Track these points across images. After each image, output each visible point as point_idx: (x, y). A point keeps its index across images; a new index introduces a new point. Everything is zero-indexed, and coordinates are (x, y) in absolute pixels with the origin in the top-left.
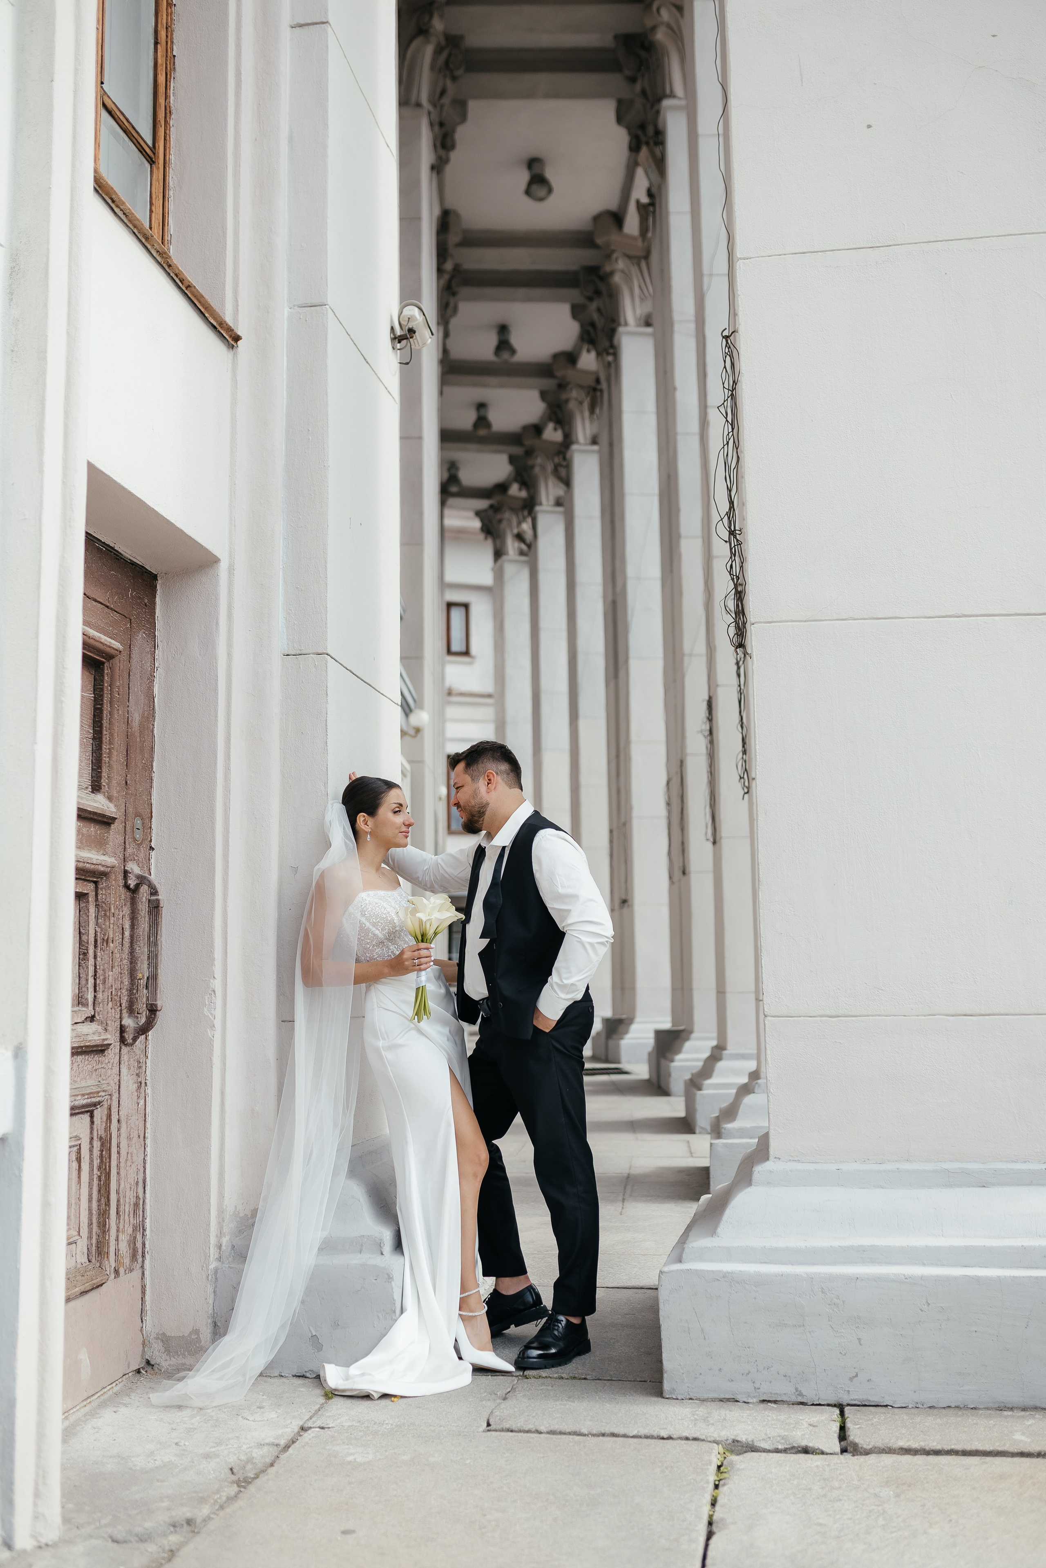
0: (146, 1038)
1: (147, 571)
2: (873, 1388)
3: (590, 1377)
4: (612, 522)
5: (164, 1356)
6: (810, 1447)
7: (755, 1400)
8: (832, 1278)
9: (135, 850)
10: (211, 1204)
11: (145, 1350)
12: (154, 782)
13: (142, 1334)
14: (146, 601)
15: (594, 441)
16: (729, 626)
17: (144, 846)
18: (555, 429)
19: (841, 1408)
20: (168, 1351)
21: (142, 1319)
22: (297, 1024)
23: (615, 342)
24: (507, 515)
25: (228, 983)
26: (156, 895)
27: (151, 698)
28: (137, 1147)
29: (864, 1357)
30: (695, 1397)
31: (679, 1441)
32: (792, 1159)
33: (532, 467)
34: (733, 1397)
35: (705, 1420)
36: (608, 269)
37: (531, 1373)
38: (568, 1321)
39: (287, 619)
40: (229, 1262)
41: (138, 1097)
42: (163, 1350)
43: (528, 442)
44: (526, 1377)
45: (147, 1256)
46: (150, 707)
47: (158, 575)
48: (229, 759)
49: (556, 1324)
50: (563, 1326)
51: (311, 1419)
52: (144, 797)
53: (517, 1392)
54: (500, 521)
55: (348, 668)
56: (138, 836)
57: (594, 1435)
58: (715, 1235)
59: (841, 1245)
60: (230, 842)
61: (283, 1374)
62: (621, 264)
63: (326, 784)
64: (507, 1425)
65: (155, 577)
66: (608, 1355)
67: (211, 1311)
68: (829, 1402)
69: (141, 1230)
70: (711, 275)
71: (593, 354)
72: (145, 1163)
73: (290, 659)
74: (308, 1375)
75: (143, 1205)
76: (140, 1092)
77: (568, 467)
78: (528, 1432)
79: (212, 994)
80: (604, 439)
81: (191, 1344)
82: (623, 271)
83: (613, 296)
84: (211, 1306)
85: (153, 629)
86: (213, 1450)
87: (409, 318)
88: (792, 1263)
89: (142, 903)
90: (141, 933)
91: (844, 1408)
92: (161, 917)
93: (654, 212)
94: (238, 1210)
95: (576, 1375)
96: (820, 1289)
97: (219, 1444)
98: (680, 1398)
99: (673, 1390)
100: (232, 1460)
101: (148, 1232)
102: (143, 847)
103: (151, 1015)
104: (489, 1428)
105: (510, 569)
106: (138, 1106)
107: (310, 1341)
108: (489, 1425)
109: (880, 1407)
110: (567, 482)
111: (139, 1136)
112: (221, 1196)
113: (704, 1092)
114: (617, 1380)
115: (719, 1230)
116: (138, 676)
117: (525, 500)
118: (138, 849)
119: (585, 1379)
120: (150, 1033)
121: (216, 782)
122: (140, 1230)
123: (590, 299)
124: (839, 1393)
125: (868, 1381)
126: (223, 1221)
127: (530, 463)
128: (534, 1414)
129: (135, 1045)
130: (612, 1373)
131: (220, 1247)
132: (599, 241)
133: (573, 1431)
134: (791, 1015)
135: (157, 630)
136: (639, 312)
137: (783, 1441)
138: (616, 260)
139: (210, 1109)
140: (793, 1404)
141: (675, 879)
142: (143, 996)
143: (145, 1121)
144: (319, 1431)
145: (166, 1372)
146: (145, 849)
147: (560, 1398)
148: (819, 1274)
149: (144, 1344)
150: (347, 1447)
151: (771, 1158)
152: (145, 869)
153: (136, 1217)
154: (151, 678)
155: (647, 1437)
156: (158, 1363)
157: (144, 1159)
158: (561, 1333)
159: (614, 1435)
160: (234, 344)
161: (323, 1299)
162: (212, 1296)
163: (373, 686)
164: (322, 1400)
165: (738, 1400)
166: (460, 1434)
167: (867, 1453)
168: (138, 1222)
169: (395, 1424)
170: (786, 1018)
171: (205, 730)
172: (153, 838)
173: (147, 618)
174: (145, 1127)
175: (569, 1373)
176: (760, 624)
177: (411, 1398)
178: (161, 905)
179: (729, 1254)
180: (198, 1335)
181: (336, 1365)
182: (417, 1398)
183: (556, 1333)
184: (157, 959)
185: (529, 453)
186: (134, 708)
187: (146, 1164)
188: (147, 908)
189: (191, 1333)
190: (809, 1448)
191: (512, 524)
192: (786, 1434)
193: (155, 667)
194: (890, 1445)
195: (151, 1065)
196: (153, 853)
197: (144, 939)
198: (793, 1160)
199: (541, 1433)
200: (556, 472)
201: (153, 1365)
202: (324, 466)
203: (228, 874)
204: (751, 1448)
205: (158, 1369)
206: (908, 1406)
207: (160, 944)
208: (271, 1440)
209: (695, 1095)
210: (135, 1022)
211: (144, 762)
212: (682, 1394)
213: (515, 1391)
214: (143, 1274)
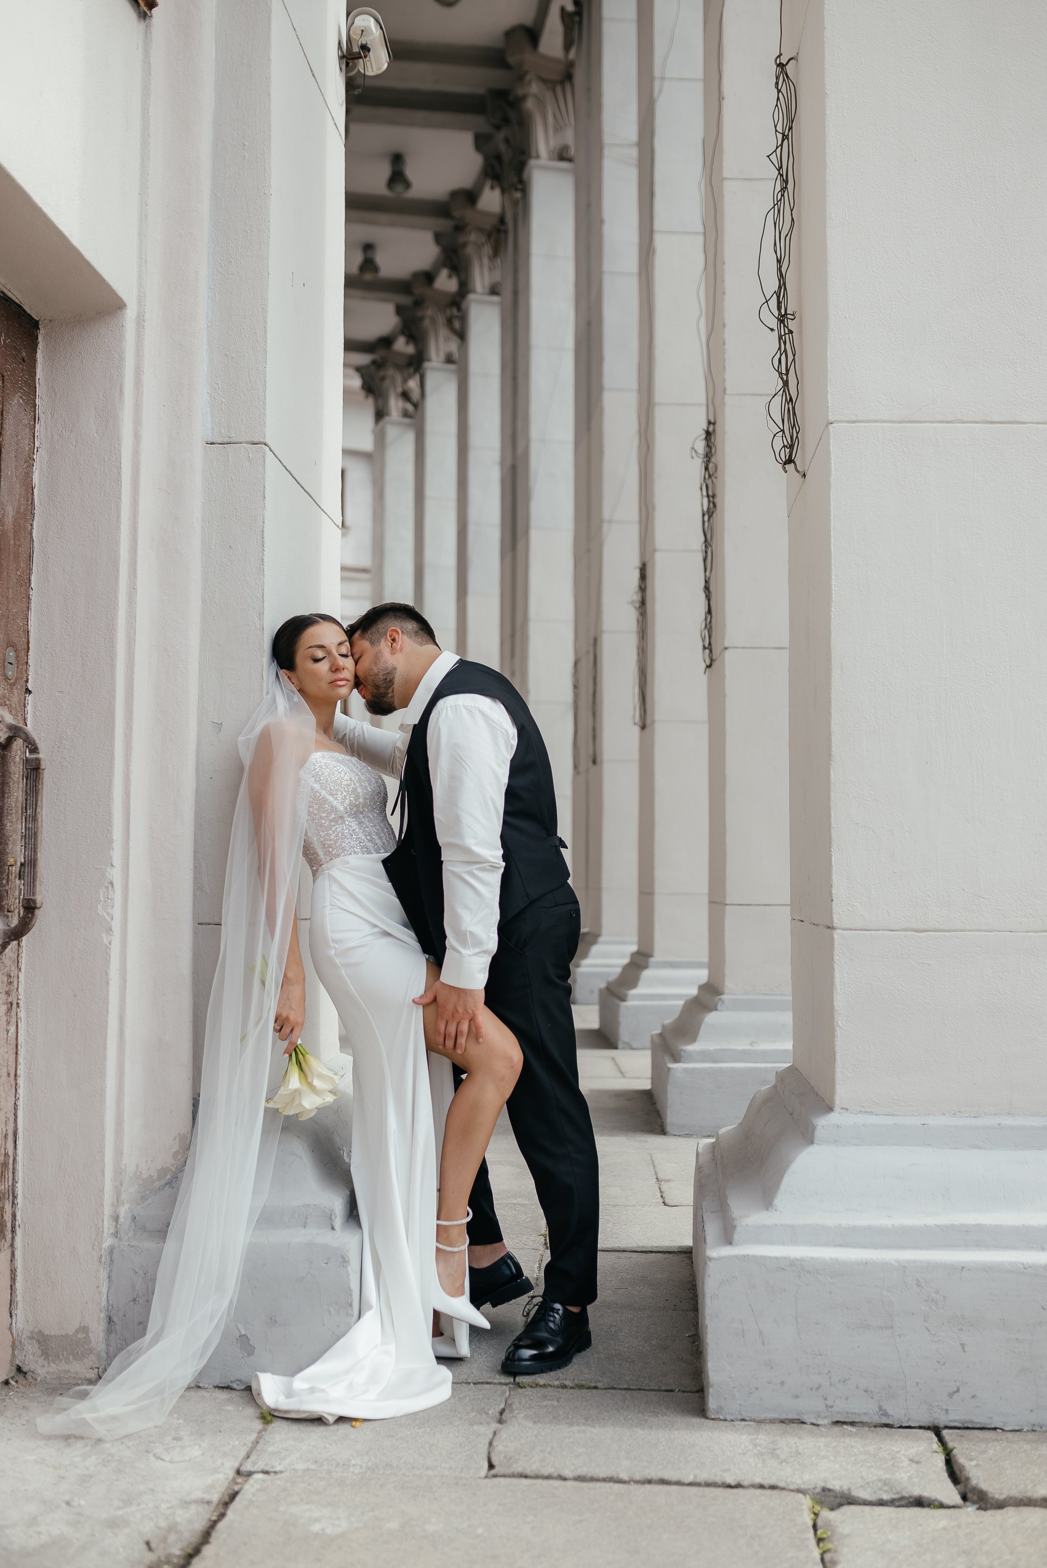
0: (19, 944)
1: (26, 315)
2: (978, 1407)
3: (601, 1384)
4: (515, 379)
5: (40, 1361)
6: (925, 1498)
7: (826, 1422)
8: (931, 1267)
9: (6, 692)
10: (106, 1163)
11: (14, 1354)
12: (32, 602)
13: (11, 1333)
14: (24, 354)
15: (494, 291)
16: (775, 435)
17: (19, 687)
18: (450, 276)
19: (937, 1431)
20: (46, 1354)
21: (11, 1313)
22: (226, 931)
23: (525, 176)
24: (390, 372)
25: (130, 873)
26: (36, 752)
27: (30, 489)
28: (6, 1089)
29: (968, 1367)
30: (748, 1417)
31: (752, 1491)
32: (862, 1110)
33: (422, 319)
34: (798, 1417)
35: (773, 1453)
36: (520, 92)
37: (524, 1380)
38: (565, 1310)
39: (212, 395)
40: (129, 1238)
41: (8, 1023)
42: (39, 1352)
43: (418, 291)
44: (519, 1386)
45: (19, 1231)
46: (28, 500)
47: (40, 323)
48: (135, 576)
49: (551, 1314)
50: (561, 1315)
51: (248, 1457)
52: (19, 621)
53: (516, 1412)
54: (383, 379)
55: (288, 468)
56: (10, 673)
57: (637, 1482)
58: (772, 1208)
59: (938, 1223)
60: (135, 686)
61: (201, 1385)
62: (535, 88)
63: (261, 615)
64: (519, 1469)
65: (35, 324)
66: (615, 1350)
67: (104, 1303)
68: (922, 1424)
69: (11, 1197)
70: (663, 79)
71: (497, 193)
72: (16, 1109)
73: (215, 449)
74: (234, 1386)
75: (13, 1164)
76: (10, 1016)
77: (463, 318)
78: (549, 1477)
79: (110, 887)
80: (507, 289)
81: (77, 1345)
82: (536, 97)
83: (524, 125)
84: (105, 1296)
85: (33, 395)
86: (120, 1512)
87: (362, 31)
88: (875, 1247)
89: (15, 763)
90: (13, 804)
91: (940, 1432)
92: (42, 783)
93: (580, 23)
94: (140, 1170)
95: (583, 1382)
96: (915, 1282)
97: (127, 1502)
98: (729, 1418)
99: (720, 1409)
100: (148, 1529)
101: (20, 1200)
102: (16, 688)
103: (28, 913)
104: (493, 1472)
105: (391, 432)
106: (8, 1034)
107: (237, 1342)
108: (491, 1466)
109: (987, 1430)
110: (462, 335)
111: (9, 1074)
112: (119, 1152)
113: (629, 1003)
114: (636, 1390)
115: (777, 1202)
116: (12, 455)
117: (411, 357)
118: (10, 691)
119: (595, 1388)
120: (24, 938)
121: (118, 605)
122: (9, 1198)
123: (498, 128)
124: (935, 1412)
125: (973, 1397)
126: (121, 1185)
127: (419, 314)
128: (549, 1449)
129: (4, 953)
130: (627, 1378)
131: (116, 1219)
132: (511, 60)
133: (609, 1477)
134: (867, 928)
135: (37, 397)
136: (552, 143)
137: (886, 1488)
138: (530, 82)
139: (105, 1039)
140: (875, 1426)
141: (582, 767)
142: (16, 888)
143: (17, 1053)
144: (264, 1481)
145: (44, 1381)
146: (19, 691)
147: (575, 1420)
148: (914, 1261)
149: (13, 1346)
150: (307, 1507)
151: (837, 1108)
152: (19, 718)
153: (5, 1180)
154: (30, 461)
155: (708, 1485)
156: (32, 1370)
157: (15, 1103)
158: (558, 1326)
159: (663, 1482)
160: (147, 11)
161: (256, 1288)
162: (106, 1283)
163: (314, 498)
164: (258, 1425)
165: (804, 1421)
166: (457, 1484)
167: (1000, 1505)
168: (6, 1187)
169: (364, 1465)
170: (860, 932)
171: (103, 534)
172: (30, 677)
173: (25, 378)
174: (16, 1062)
175: (574, 1380)
176: (840, 424)
177: (377, 1422)
178: (43, 767)
179: (794, 1235)
180: (87, 1334)
181: (273, 1373)
182: (385, 1421)
183: (552, 1325)
184: (36, 839)
185: (419, 303)
186: (6, 498)
187: (18, 1111)
188: (21, 770)
189: (77, 1332)
190: (923, 1498)
191: (394, 381)
192: (888, 1476)
193: (34, 447)
194: (1029, 1494)
195: (25, 980)
196: (30, 698)
197: (17, 812)
198: (865, 1112)
199: (565, 1479)
200: (449, 322)
201: (26, 1373)
202: (265, 194)
203: (131, 728)
204: (847, 1498)
205: (32, 1377)
206: (1023, 1429)
207: (40, 820)
208: (198, 1494)
209: (618, 1006)
210: (4, 923)
211: (19, 574)
212: (732, 1414)
213: (512, 1411)
214: (13, 1254)
